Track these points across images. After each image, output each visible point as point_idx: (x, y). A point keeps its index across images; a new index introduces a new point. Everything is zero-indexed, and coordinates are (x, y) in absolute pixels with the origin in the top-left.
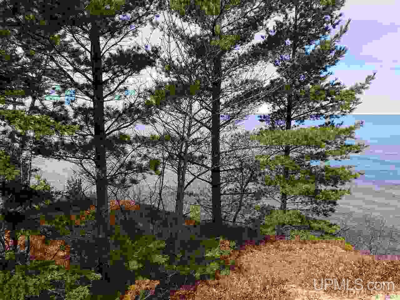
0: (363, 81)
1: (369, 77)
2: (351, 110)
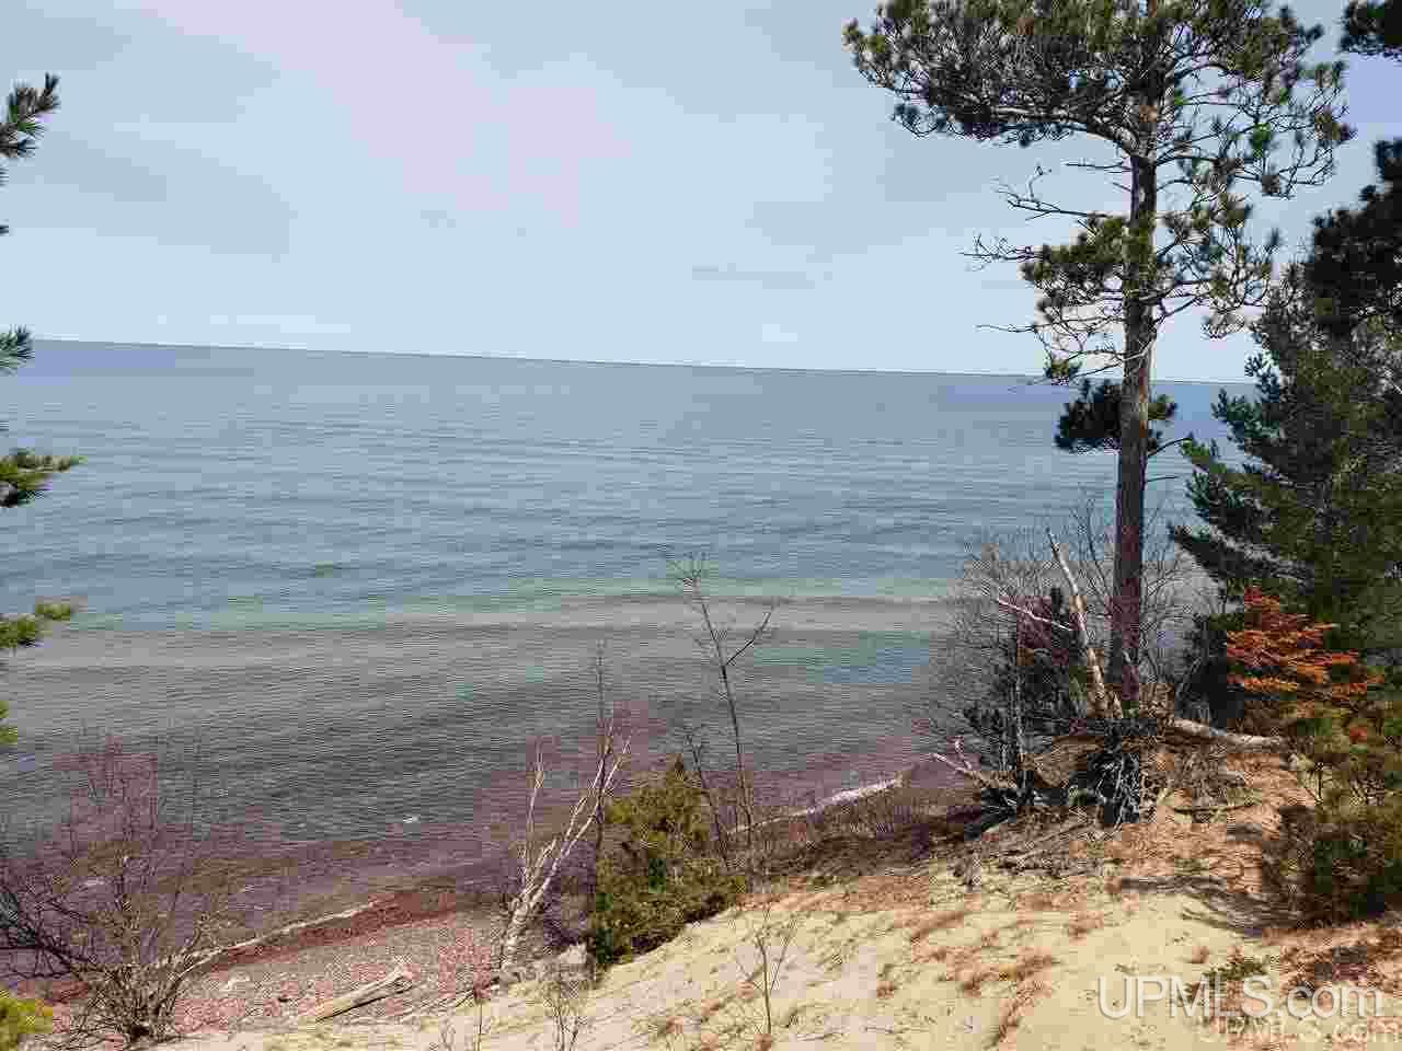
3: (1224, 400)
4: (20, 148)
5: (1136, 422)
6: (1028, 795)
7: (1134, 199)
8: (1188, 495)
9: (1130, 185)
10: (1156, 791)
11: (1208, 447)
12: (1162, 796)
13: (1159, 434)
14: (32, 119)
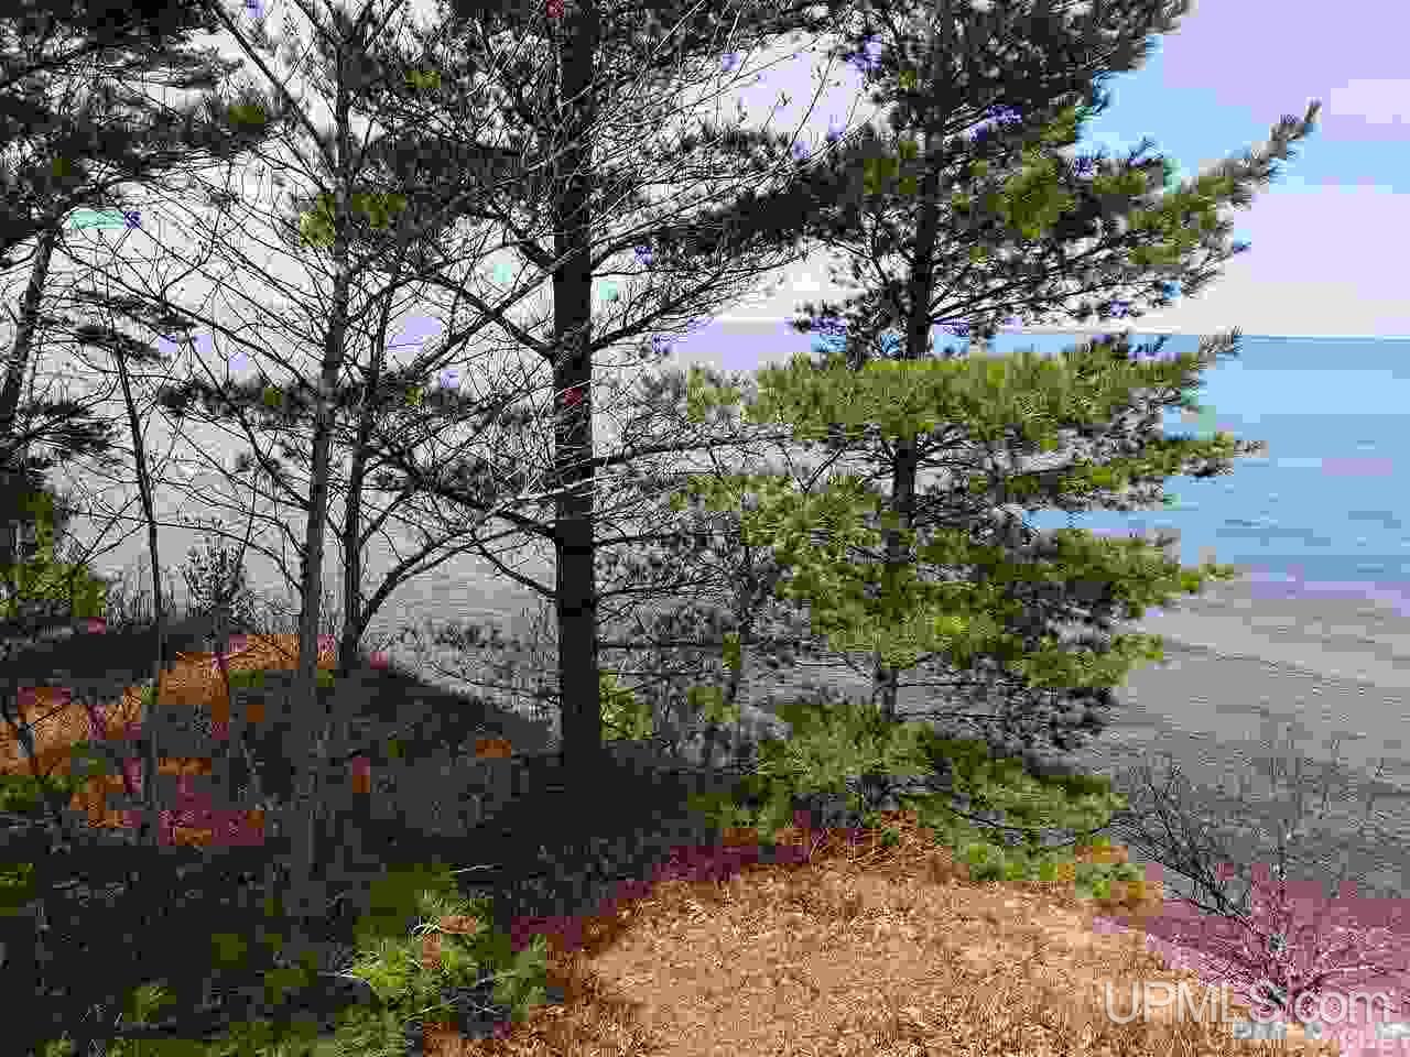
0: (1262, 146)
1: (1287, 123)
2: (1195, 281)
4: (1270, 175)
14: (1292, 146)
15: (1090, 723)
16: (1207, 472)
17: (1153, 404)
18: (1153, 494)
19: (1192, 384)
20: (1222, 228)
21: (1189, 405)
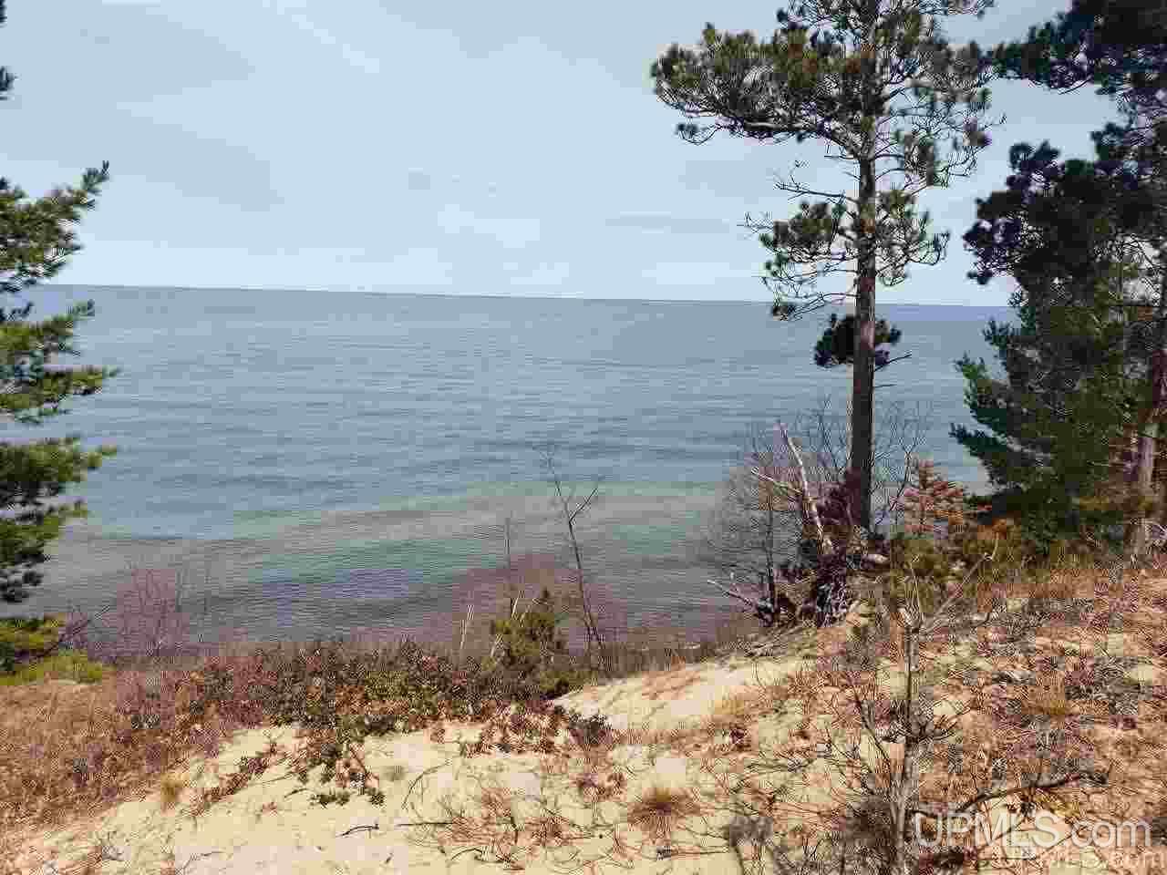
0: (78, 185)
1: (91, 173)
2: (53, 269)
3: (994, 328)
4: (90, 205)
5: (864, 344)
6: (778, 611)
7: (861, 184)
8: (965, 401)
9: (858, 174)
10: (850, 603)
11: (978, 362)
12: (853, 606)
13: (887, 353)
14: (96, 186)
15: (32, 579)
16: (87, 392)
17: (46, 351)
18: (55, 409)
19: (68, 336)
20: (68, 237)
21: (69, 350)
